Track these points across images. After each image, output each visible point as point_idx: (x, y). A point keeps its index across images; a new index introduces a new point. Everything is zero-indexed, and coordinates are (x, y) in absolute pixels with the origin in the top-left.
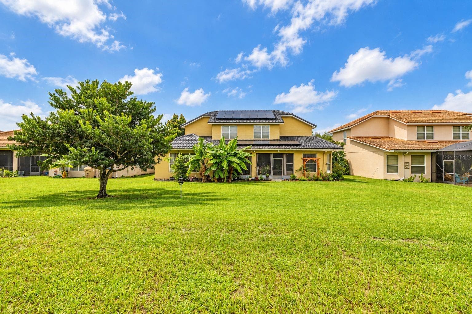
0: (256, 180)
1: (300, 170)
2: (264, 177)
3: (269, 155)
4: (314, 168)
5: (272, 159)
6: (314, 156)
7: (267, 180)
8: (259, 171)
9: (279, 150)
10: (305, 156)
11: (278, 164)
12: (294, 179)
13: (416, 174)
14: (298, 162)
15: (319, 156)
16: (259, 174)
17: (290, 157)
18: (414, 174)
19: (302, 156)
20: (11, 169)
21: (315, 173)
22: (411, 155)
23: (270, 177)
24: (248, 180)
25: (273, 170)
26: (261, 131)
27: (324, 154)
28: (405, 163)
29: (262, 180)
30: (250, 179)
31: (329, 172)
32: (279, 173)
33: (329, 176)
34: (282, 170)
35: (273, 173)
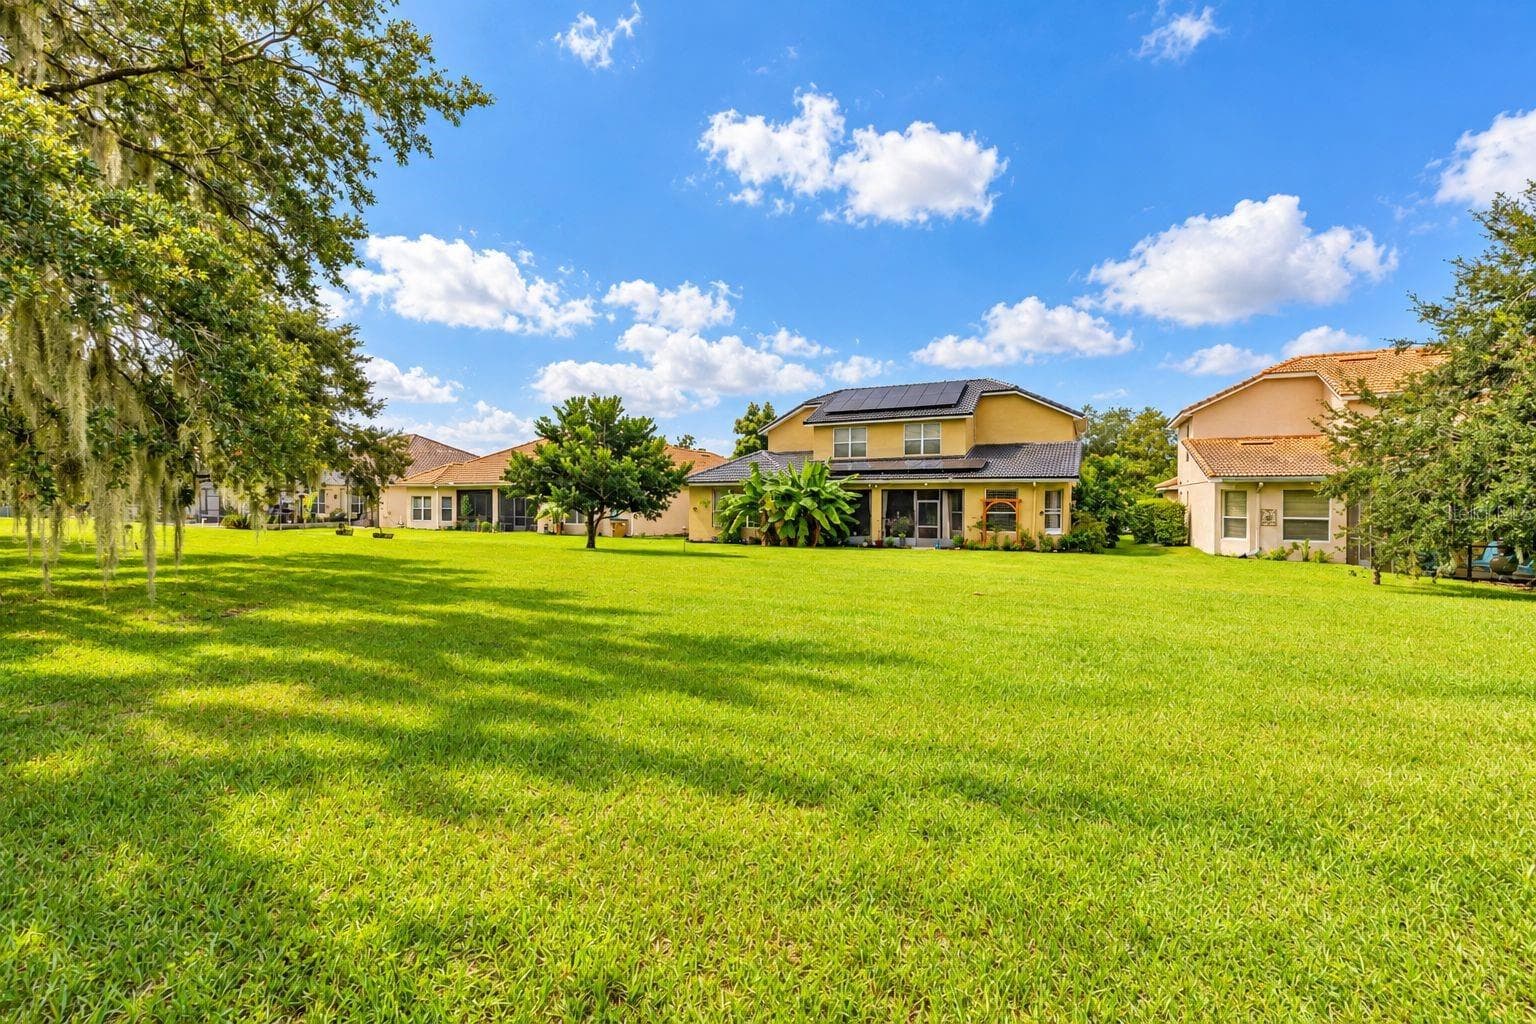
0: (880, 545)
1: (978, 526)
2: (896, 540)
3: (910, 493)
4: (1010, 522)
5: (916, 503)
6: (1013, 495)
7: (902, 546)
8: (888, 528)
9: (928, 482)
10: (991, 494)
11: (928, 512)
12: (962, 545)
13: (1298, 541)
14: (974, 506)
15: (1022, 495)
16: (888, 534)
17: (956, 495)
18: (1292, 541)
19: (983, 495)
20: (490, 520)
21: (1012, 535)
22: (1284, 492)
23: (910, 541)
24: (861, 546)
25: (917, 527)
26: (922, 436)
27: (1034, 489)
28: (1262, 512)
29: (891, 546)
30: (865, 544)
31: (1056, 533)
32: (931, 534)
33: (1055, 541)
34: (938, 527)
35: (917, 533)
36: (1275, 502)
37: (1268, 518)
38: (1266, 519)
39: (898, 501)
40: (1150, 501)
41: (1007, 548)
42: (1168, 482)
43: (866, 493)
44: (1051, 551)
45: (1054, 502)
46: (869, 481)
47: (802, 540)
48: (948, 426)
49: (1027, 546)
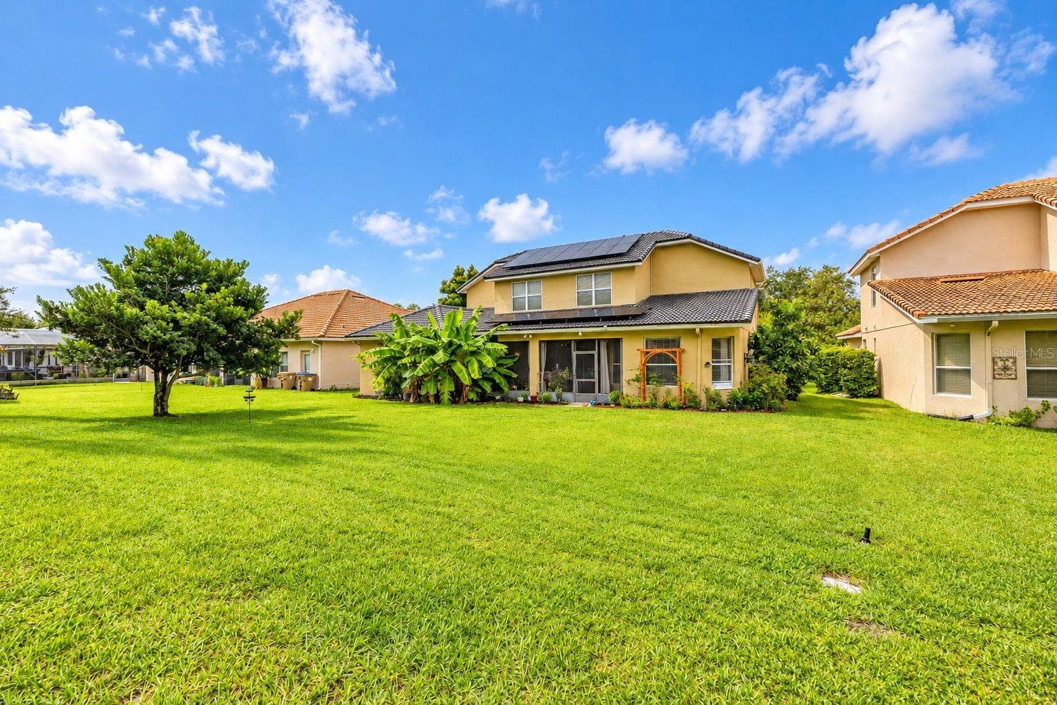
0: (537, 401)
1: (637, 380)
3: (567, 343)
4: (671, 376)
5: (574, 354)
6: (675, 343)
7: (561, 402)
9: (582, 331)
10: (649, 343)
11: (586, 365)
12: (620, 402)
13: (1049, 400)
14: (632, 357)
15: (685, 344)
16: (546, 389)
17: (614, 345)
18: (1041, 400)
19: (641, 345)
21: (673, 390)
22: (1027, 332)
23: (568, 396)
24: (516, 401)
25: (576, 381)
26: (593, 286)
27: (697, 336)
28: (994, 362)
29: (548, 402)
30: (521, 399)
31: (724, 388)
32: (587, 388)
33: (725, 398)
34: (596, 380)
35: (575, 386)
36: (1015, 347)
37: (1005, 368)
38: (1002, 370)
39: (556, 352)
40: (833, 349)
41: (666, 406)
42: (851, 330)
43: (525, 345)
44: (719, 409)
45: (724, 351)
46: (526, 332)
47: (446, 397)
48: (621, 275)
49: (690, 404)
